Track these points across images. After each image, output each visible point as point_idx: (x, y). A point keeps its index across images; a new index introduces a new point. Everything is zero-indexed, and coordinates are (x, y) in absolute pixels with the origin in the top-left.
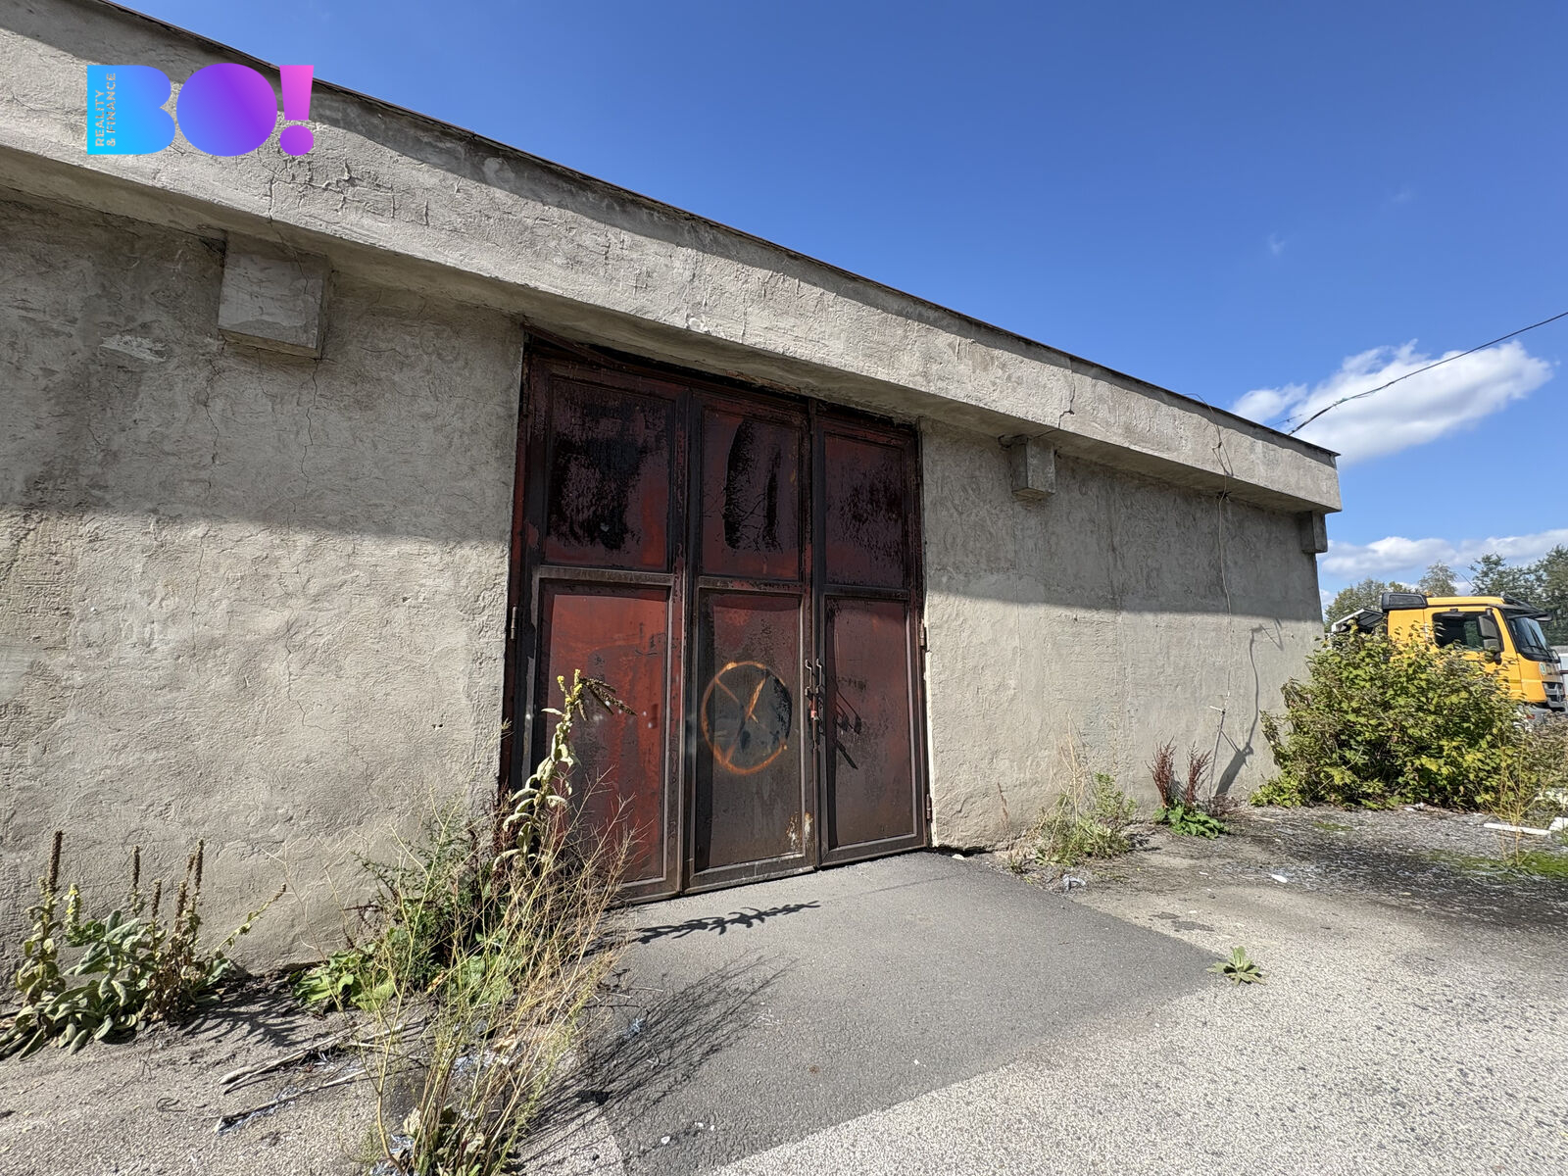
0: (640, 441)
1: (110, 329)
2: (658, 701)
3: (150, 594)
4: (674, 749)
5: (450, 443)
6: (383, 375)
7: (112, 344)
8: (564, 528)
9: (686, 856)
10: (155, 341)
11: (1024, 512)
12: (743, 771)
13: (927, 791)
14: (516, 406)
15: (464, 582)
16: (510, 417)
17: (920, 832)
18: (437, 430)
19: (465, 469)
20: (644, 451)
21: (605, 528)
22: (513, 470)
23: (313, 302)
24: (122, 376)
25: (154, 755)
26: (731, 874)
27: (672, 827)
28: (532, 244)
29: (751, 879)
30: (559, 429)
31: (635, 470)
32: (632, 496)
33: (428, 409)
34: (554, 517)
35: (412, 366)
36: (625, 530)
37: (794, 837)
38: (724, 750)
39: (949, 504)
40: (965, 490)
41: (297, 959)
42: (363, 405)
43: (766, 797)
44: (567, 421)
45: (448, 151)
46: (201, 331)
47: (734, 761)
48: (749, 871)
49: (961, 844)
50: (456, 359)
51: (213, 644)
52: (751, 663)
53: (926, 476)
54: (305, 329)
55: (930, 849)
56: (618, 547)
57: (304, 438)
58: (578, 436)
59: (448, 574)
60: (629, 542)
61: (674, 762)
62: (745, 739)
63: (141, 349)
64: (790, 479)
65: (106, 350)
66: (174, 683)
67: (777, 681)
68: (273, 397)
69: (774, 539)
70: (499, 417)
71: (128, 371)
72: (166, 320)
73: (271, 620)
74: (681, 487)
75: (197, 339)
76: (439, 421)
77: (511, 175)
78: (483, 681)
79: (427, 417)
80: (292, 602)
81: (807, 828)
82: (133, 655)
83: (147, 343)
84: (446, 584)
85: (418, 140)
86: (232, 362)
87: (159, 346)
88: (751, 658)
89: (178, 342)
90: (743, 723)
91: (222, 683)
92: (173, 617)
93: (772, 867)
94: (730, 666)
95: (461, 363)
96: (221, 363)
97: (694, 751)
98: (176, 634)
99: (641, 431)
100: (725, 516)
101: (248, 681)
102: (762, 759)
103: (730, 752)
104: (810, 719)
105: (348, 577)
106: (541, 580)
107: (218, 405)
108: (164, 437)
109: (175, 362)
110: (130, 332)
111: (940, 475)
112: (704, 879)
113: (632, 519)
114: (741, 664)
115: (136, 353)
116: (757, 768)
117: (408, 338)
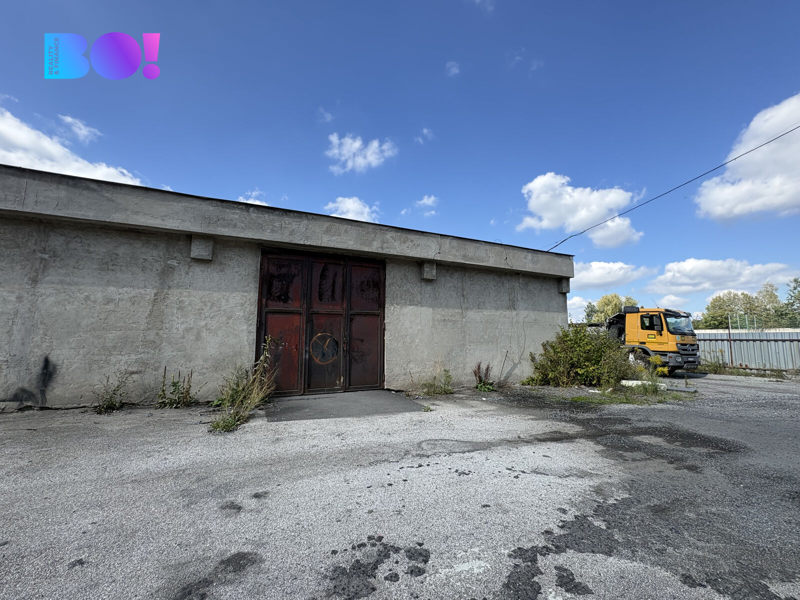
0: (293, 273)
1: (169, 259)
2: (297, 343)
3: (178, 318)
4: (302, 356)
5: (242, 279)
6: (226, 263)
7: (169, 262)
8: (272, 298)
9: (304, 385)
10: (177, 260)
11: (425, 285)
12: (323, 363)
13: (384, 372)
14: (259, 267)
15: (246, 313)
16: (258, 270)
17: (380, 384)
18: (239, 275)
19: (246, 285)
20: (294, 276)
21: (283, 298)
22: (258, 284)
23: (211, 248)
24: (171, 269)
25: (180, 353)
26: (318, 391)
27: (301, 377)
28: (262, 228)
29: (324, 392)
30: (271, 272)
31: (292, 281)
32: (291, 288)
33: (237, 270)
34: (269, 295)
35: (233, 260)
36: (289, 298)
37: (338, 382)
38: (317, 358)
39: (396, 284)
40: (401, 279)
41: (209, 400)
42: (222, 271)
43: (330, 371)
44: (273, 270)
45: (240, 208)
46: (186, 257)
47: (320, 360)
48: (324, 390)
49: (394, 388)
50: (244, 257)
51: (191, 329)
52: (326, 334)
53: (387, 276)
54: (209, 255)
55: (383, 389)
56: (287, 303)
57: (209, 280)
58: (276, 273)
59: (242, 311)
60: (290, 302)
61: (302, 360)
62: (324, 355)
63: (175, 263)
64: (339, 280)
65: (167, 264)
66: (183, 337)
67: (334, 339)
68: (202, 271)
69: (334, 298)
70: (255, 271)
71: (172, 268)
72: (179, 255)
73: (203, 323)
74: (305, 285)
75: (186, 259)
76: (240, 273)
77: (256, 211)
78: (251, 338)
79: (237, 272)
80: (207, 319)
81: (342, 380)
82: (175, 331)
83: (176, 261)
84: (242, 314)
85: (234, 207)
86: (193, 264)
87: (178, 262)
88: (326, 332)
89: (182, 260)
90: (323, 350)
91: (193, 338)
92: (182, 323)
93: (331, 390)
94: (319, 334)
95: (245, 258)
96: (191, 264)
97: (307, 357)
98: (183, 326)
99: (294, 270)
100: (318, 293)
101: (198, 337)
102: (329, 360)
103: (318, 359)
104: (344, 350)
105: (219, 313)
106: (266, 312)
107: (190, 274)
108: (180, 282)
109: (181, 265)
110: (172, 259)
111: (392, 275)
112: (310, 391)
113: (290, 295)
114: (323, 334)
115: (173, 264)
116: (328, 362)
117: (232, 253)
